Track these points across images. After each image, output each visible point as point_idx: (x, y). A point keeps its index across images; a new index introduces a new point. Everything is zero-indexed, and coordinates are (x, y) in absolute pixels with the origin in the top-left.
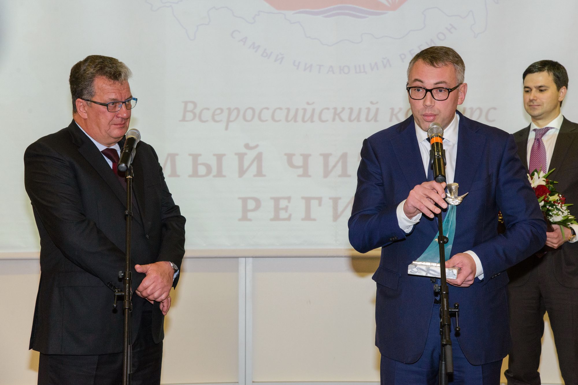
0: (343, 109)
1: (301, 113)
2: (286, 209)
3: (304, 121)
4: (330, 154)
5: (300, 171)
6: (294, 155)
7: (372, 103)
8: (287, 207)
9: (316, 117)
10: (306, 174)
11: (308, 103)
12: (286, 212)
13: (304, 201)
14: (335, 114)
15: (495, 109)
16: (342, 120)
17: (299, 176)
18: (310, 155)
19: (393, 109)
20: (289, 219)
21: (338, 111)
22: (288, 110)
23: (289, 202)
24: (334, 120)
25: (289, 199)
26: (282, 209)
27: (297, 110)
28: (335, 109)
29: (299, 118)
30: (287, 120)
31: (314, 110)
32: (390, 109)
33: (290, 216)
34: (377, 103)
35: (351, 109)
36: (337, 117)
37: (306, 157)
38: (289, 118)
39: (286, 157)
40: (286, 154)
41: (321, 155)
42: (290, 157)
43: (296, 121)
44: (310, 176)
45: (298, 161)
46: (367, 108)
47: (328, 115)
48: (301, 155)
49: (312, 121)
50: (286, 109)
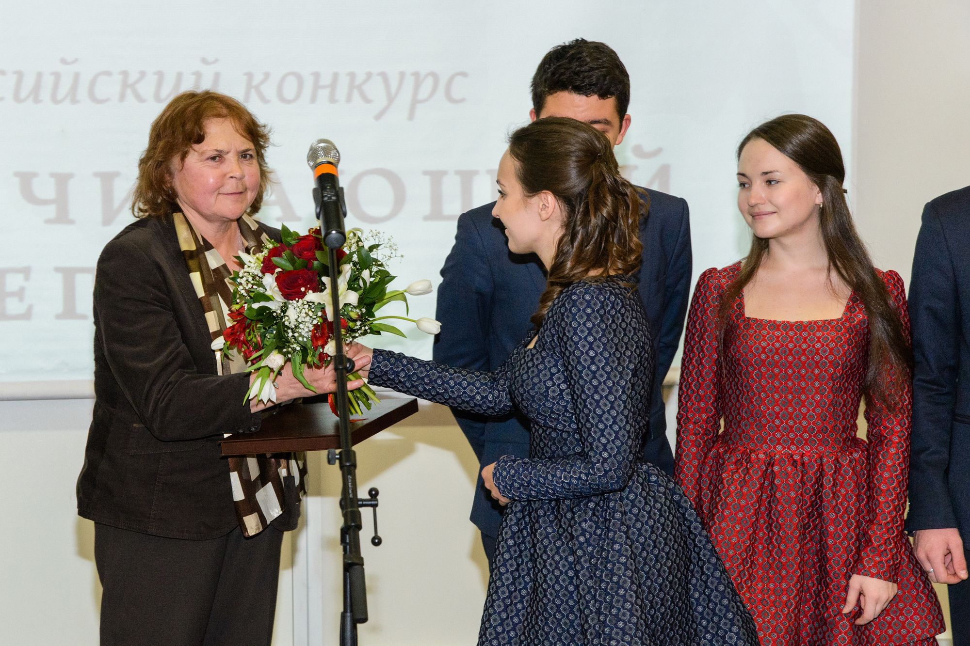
0: (143, 74)
1: (48, 81)
2: (20, 294)
3: (55, 100)
4: (116, 174)
5: (51, 211)
6: (35, 175)
7: (204, 61)
8: (22, 289)
9: (82, 92)
10: (63, 217)
11: (64, 61)
12: (21, 300)
13: (59, 277)
14: (125, 85)
15: (464, 74)
16: (140, 99)
17: (48, 221)
18: (70, 176)
19: (250, 76)
20: (27, 315)
21: (132, 79)
22: (20, 75)
23: (27, 278)
24: (122, 97)
25: (26, 272)
26: (12, 294)
27: (39, 75)
28: (125, 74)
29: (45, 94)
30: (17, 98)
31: (77, 76)
32: (246, 74)
33: (30, 308)
34: (216, 61)
35: (160, 75)
36: (129, 91)
37: (62, 181)
38: (23, 95)
39: (17, 180)
40: (17, 174)
41: (96, 175)
42: (26, 180)
43: (37, 101)
44: (72, 222)
45: (45, 188)
46: (193, 74)
47: (109, 88)
48: (53, 175)
49: (74, 101)
50: (15, 73)
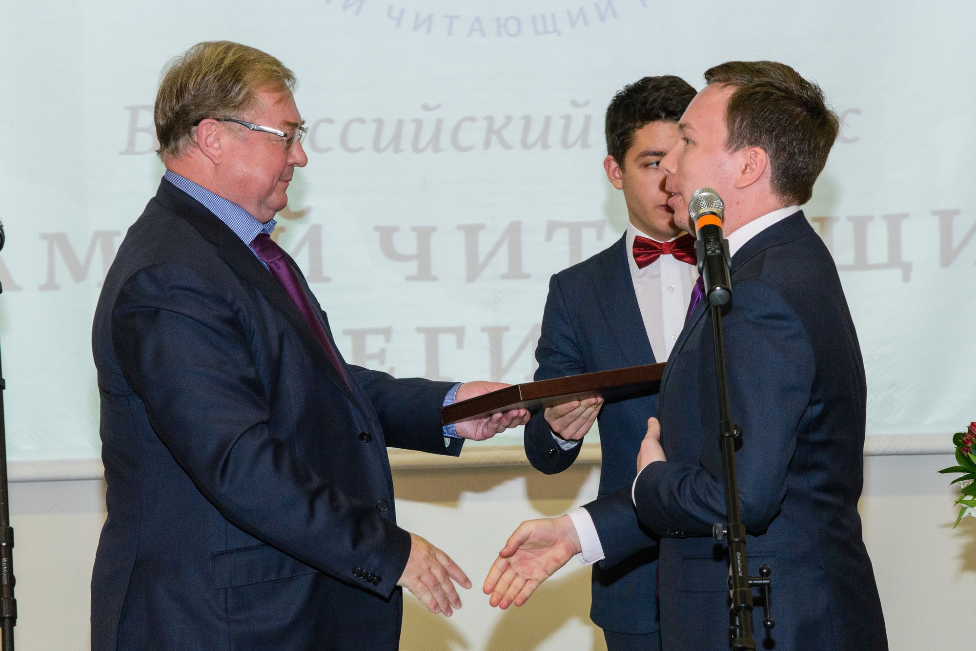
0: (509, 119)
1: (409, 130)
2: (381, 356)
3: (416, 149)
4: (482, 227)
5: (412, 267)
6: (396, 229)
7: (574, 104)
8: (383, 351)
9: (445, 140)
10: (425, 274)
11: (425, 107)
12: (382, 363)
13: (422, 337)
14: (490, 131)
16: (506, 146)
17: (410, 278)
18: (433, 229)
21: (497, 124)
22: (380, 123)
23: (388, 340)
24: (487, 144)
25: (387, 332)
26: (372, 356)
27: (400, 123)
28: (490, 119)
29: (406, 143)
30: (377, 148)
31: (439, 122)
34: (587, 103)
35: (528, 120)
36: (494, 138)
37: (424, 234)
38: (383, 144)
39: (377, 235)
40: (377, 228)
41: (459, 228)
42: (386, 234)
43: (398, 150)
44: (434, 279)
45: (406, 244)
46: (563, 117)
47: (473, 135)
48: (414, 229)
49: (437, 149)
50: (375, 121)
